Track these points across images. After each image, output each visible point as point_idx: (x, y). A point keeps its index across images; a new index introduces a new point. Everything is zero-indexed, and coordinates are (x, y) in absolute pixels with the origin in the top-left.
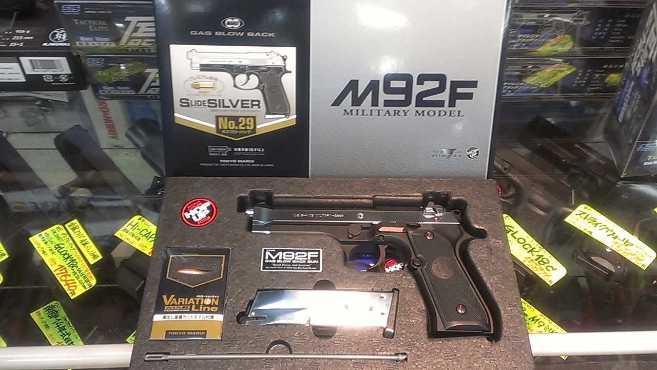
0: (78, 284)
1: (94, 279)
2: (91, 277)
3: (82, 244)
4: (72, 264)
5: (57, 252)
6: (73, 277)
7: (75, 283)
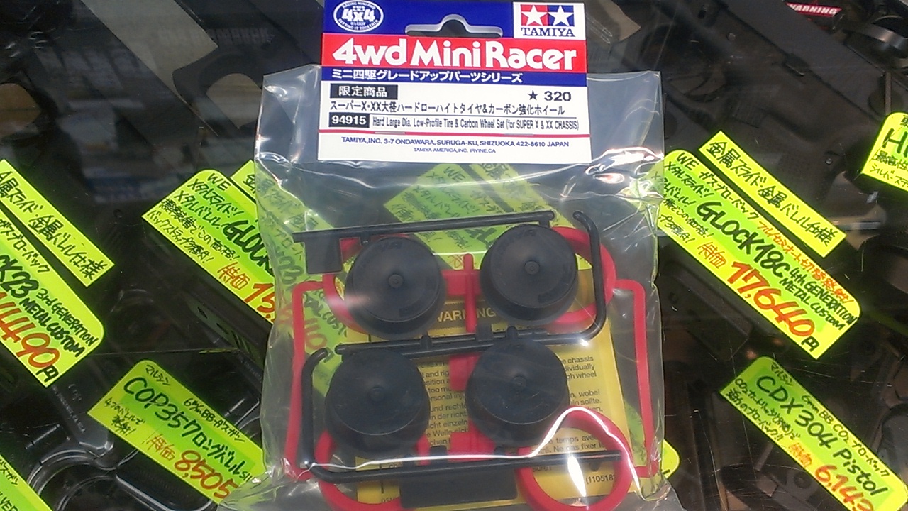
0: (811, 315)
1: (851, 297)
2: (838, 292)
3: (769, 201)
4: (769, 260)
5: (712, 229)
6: (787, 296)
7: (802, 312)
